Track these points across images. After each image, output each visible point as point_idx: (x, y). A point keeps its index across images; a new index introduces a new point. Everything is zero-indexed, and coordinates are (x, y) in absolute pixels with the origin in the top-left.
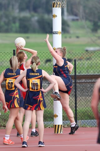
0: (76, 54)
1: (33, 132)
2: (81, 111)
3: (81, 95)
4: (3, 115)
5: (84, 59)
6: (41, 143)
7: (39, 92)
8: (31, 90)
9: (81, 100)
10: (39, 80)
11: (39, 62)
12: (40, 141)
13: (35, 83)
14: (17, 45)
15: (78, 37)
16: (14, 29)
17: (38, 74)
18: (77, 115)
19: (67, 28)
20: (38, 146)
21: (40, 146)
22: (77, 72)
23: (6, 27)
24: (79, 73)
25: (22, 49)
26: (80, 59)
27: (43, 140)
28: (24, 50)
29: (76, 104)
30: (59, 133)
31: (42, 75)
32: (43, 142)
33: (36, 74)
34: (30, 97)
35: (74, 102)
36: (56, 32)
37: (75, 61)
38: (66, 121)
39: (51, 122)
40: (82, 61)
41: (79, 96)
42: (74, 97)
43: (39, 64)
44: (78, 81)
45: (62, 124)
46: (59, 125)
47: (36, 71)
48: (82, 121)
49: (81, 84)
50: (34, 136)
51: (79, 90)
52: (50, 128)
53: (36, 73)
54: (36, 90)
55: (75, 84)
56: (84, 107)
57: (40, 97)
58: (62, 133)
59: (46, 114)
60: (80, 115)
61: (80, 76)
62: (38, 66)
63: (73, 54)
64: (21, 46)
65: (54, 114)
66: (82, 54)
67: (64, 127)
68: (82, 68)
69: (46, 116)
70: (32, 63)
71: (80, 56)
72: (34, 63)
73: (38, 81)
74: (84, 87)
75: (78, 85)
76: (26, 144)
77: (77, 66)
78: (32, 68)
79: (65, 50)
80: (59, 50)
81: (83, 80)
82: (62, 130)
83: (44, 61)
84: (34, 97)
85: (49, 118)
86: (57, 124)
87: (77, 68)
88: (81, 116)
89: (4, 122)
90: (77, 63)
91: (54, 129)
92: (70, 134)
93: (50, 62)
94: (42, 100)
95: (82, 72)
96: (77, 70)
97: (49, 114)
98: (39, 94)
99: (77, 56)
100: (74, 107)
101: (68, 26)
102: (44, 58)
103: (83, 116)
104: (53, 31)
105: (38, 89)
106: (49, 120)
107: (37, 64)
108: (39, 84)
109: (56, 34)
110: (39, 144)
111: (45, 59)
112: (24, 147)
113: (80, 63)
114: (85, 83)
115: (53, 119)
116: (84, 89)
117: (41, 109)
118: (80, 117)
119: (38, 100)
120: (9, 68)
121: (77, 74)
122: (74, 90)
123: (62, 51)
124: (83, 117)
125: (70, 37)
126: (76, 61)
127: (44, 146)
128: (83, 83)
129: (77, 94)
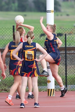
0: (66, 29)
1: (30, 95)
2: (70, 77)
3: (70, 64)
4: (4, 81)
5: (73, 34)
6: (36, 104)
7: (33, 61)
8: (26, 60)
9: (70, 68)
10: (33, 51)
11: (33, 36)
12: (36, 102)
13: (30, 54)
14: (17, 22)
15: (68, 15)
16: (13, 8)
17: (33, 46)
18: (67, 80)
19: (58, 7)
20: (34, 107)
21: (35, 107)
22: (67, 44)
23: (6, 7)
24: (69, 45)
25: (21, 25)
26: (70, 34)
27: (38, 102)
28: (23, 26)
29: (66, 71)
30: (52, 96)
31: (36, 47)
32: (38, 104)
33: (31, 47)
34: (26, 66)
35: (65, 70)
36: (49, 11)
37: (65, 35)
38: (58, 86)
39: (45, 87)
40: (71, 35)
41: (69, 65)
42: (65, 66)
43: (33, 38)
44: (68, 52)
45: (54, 88)
46: (51, 90)
47: (31, 44)
48: (72, 85)
49: (71, 55)
50: (30, 98)
51: (69, 60)
52: (44, 91)
53: (31, 45)
54: (31, 60)
55: (65, 55)
56: (73, 74)
57: (34, 65)
58: (54, 96)
59: (41, 80)
60: (69, 81)
61: (70, 47)
62: (32, 39)
63: (63, 30)
64: (21, 22)
65: (48, 80)
66: (71, 29)
67: (56, 91)
68: (71, 41)
69: (41, 81)
70: (28, 37)
71: (70, 31)
72: (29, 37)
73: (32, 53)
74: (73, 57)
75: (68, 55)
76: (24, 106)
77: (67, 40)
78: (27, 41)
79: (55, 27)
80: (50, 26)
81: (73, 52)
82: (54, 94)
83: (39, 35)
84: (29, 66)
85: (43, 83)
86: (50, 88)
87: (67, 41)
88: (71, 81)
89: (5, 86)
90: (67, 37)
91: (47, 93)
92: (61, 96)
93: (44, 36)
94: (36, 69)
95: (71, 44)
96: (67, 43)
97: (43, 80)
98: (33, 63)
99: (67, 31)
100: (64, 74)
101: (60, 5)
102: (39, 32)
103: (73, 81)
104: (47, 10)
105: (32, 59)
106: (43, 85)
107: (32, 38)
108: (33, 55)
109: (50, 12)
110: (35, 105)
111: (40, 34)
112: (22, 108)
113: (70, 37)
114: (74, 54)
115: (47, 84)
116: (73, 59)
117: (35, 76)
118: (70, 83)
119: (32, 68)
120: (12, 41)
121: (67, 46)
122: (65, 60)
123: (52, 28)
124: (72, 83)
125: (61, 15)
126: (67, 35)
127: (39, 106)
128: (72, 53)
129: (67, 63)
